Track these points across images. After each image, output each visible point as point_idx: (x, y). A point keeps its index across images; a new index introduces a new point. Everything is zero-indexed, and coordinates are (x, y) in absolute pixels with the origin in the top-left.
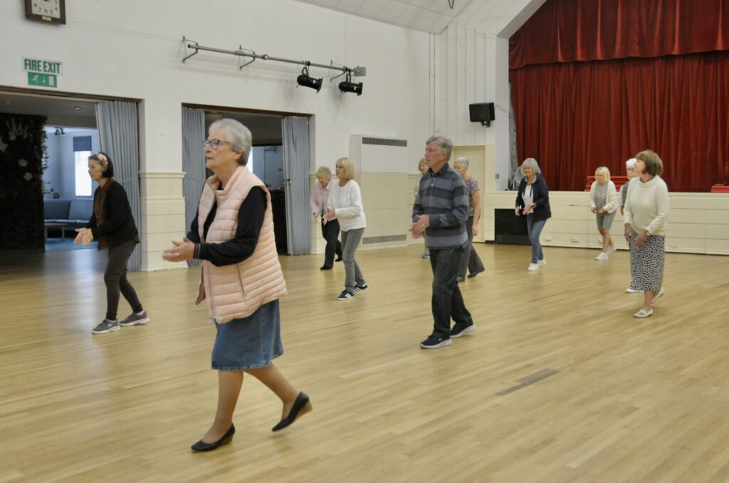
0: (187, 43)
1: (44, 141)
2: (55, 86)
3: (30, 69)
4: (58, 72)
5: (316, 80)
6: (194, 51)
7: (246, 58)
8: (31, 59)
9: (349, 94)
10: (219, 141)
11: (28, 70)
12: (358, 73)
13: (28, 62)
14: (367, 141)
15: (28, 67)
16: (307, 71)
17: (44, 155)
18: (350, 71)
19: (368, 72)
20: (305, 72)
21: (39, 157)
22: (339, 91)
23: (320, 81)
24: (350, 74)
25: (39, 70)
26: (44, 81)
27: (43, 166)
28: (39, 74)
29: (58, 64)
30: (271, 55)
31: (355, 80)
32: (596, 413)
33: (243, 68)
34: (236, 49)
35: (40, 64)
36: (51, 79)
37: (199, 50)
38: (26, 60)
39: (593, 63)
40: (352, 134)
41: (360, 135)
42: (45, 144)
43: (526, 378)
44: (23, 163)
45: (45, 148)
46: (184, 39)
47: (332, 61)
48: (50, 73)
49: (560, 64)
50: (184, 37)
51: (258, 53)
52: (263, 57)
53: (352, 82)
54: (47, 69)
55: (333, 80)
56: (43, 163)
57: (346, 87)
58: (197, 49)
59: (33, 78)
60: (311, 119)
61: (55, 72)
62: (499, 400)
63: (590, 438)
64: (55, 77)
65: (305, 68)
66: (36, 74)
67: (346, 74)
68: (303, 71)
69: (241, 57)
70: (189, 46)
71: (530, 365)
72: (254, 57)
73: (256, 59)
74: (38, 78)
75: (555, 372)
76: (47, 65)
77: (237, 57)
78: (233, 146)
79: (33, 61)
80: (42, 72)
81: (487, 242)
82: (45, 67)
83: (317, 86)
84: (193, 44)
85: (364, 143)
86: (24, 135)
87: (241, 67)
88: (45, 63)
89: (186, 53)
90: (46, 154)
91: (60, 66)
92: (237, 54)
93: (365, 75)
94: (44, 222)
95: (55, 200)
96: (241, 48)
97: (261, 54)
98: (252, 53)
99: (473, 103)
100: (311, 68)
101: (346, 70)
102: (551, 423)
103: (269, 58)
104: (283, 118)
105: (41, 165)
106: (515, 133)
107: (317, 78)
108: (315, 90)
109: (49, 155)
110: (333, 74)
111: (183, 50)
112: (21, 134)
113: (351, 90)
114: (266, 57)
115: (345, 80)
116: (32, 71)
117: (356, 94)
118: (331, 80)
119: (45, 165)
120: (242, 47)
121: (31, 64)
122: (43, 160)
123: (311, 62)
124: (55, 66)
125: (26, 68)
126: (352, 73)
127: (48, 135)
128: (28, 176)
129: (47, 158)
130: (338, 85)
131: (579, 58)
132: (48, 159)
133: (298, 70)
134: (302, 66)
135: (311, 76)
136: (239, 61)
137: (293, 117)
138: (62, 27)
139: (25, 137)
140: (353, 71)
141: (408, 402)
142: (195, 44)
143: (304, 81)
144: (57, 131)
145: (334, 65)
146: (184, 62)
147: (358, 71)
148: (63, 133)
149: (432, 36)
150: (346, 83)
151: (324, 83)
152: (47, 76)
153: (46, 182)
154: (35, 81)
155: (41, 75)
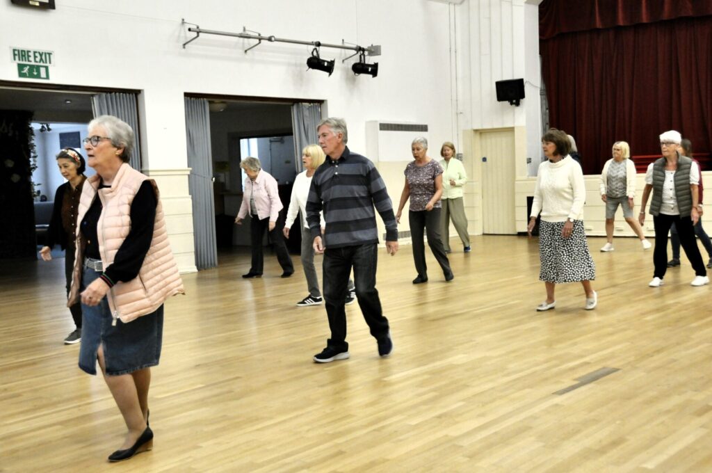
0: (188, 26)
1: (32, 139)
2: (47, 77)
3: (19, 60)
4: (50, 63)
5: (328, 62)
6: (195, 34)
7: (251, 40)
8: (20, 49)
9: (363, 76)
10: (98, 137)
11: (17, 61)
12: (373, 52)
13: (16, 52)
14: (385, 127)
15: (17, 57)
16: (317, 52)
17: (32, 155)
18: (363, 50)
19: (383, 50)
20: (315, 54)
21: (26, 157)
22: (352, 73)
23: (331, 64)
24: (363, 54)
25: (29, 61)
26: (35, 73)
27: (32, 166)
28: (29, 65)
29: (50, 54)
30: (277, 37)
31: (370, 60)
32: (668, 412)
33: (248, 52)
34: (240, 31)
35: (30, 54)
36: (43, 71)
37: (200, 34)
38: (14, 50)
39: (638, 27)
40: (368, 119)
41: (376, 121)
42: (33, 142)
43: (583, 377)
44: (10, 164)
45: (33, 146)
46: (183, 22)
47: (343, 40)
48: (41, 64)
49: (598, 31)
50: (183, 20)
51: (263, 35)
52: (270, 39)
53: (366, 63)
54: (38, 59)
55: (345, 61)
56: (31, 163)
57: (360, 68)
58: (198, 33)
59: (23, 70)
60: (323, 105)
61: (46, 62)
62: (558, 400)
63: (665, 438)
64: (47, 68)
65: (316, 49)
66: (26, 65)
67: (359, 54)
68: (312, 53)
69: (246, 39)
70: (190, 30)
71: (587, 364)
72: (260, 40)
73: (262, 41)
74: (29, 70)
75: (616, 370)
76: (37, 55)
77: (241, 39)
78: (114, 141)
79: (22, 51)
80: (33, 63)
81: (521, 234)
82: (35, 57)
83: (329, 68)
84: (194, 27)
85: (381, 129)
86: (8, 132)
87: (246, 51)
88: (35, 52)
89: (186, 37)
90: (34, 153)
91: (52, 56)
92: (241, 36)
93: (380, 54)
94: (36, 228)
95: (42, 203)
96: (244, 30)
97: (267, 35)
98: (257, 35)
99: (499, 79)
100: (321, 49)
101: (359, 49)
102: (618, 422)
103: (276, 40)
104: (293, 105)
105: (30, 165)
106: (548, 111)
107: (329, 60)
108: (327, 74)
109: (37, 154)
110: (345, 54)
111: (182, 34)
112: (6, 131)
113: (366, 72)
114: (273, 39)
115: (358, 61)
116: (21, 62)
117: (370, 76)
118: (343, 61)
119: (34, 165)
120: (246, 29)
121: (21, 54)
122: (31, 159)
123: (321, 42)
124: (46, 56)
125: (15, 59)
126: (366, 53)
127: (35, 132)
128: (16, 178)
129: (35, 157)
130: (350, 66)
131: (621, 23)
132: (37, 159)
133: (307, 52)
134: (312, 47)
135: (322, 58)
136: (243, 44)
137: (304, 104)
138: (52, 13)
139: (10, 135)
140: (367, 50)
141: (461, 404)
142: (195, 27)
143: (315, 63)
144: (43, 127)
145: (346, 45)
146: (184, 47)
147: (373, 50)
148: (49, 129)
149: (452, 6)
150: (360, 64)
151: (336, 64)
152: (38, 68)
153: (36, 183)
154: (25, 73)
155: (32, 67)
